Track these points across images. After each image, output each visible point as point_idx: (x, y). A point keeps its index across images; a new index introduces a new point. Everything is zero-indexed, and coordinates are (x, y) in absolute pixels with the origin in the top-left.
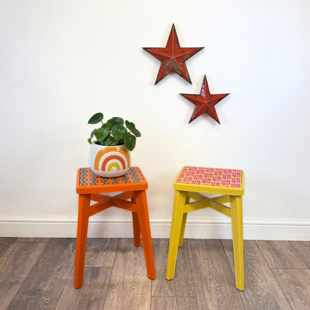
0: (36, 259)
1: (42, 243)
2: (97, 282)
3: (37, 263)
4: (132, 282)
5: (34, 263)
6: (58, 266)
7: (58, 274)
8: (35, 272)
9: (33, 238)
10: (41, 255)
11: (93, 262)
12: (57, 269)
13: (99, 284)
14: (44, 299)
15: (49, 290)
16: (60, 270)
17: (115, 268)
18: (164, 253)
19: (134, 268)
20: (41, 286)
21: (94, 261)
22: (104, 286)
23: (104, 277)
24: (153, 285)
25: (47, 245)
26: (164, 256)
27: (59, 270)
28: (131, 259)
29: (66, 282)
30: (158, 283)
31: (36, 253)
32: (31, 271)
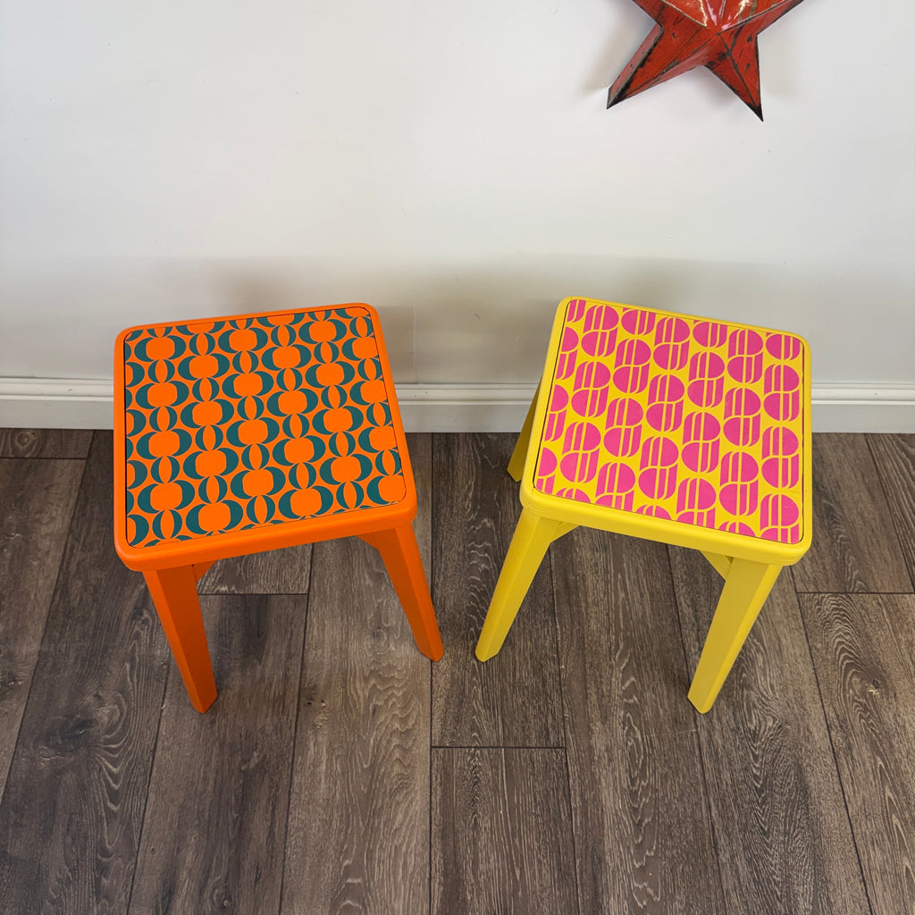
0: (60, 554)
1: (66, 462)
2: (262, 679)
3: (61, 579)
4: (371, 672)
5: (54, 577)
6: (133, 592)
7: (137, 636)
8: (63, 626)
9: (35, 431)
10: (71, 531)
11: (245, 571)
12: (129, 607)
13: (271, 684)
14: (106, 767)
15: (117, 723)
16: (141, 615)
17: (316, 598)
18: (470, 514)
19: (377, 598)
20: (89, 699)
21: (246, 562)
22: (285, 694)
23: (284, 652)
24: (435, 686)
25: (85, 472)
26: (468, 534)
27: (137, 613)
28: (364, 552)
29: (167, 679)
30: (452, 674)
31: (53, 519)
32: (47, 622)
